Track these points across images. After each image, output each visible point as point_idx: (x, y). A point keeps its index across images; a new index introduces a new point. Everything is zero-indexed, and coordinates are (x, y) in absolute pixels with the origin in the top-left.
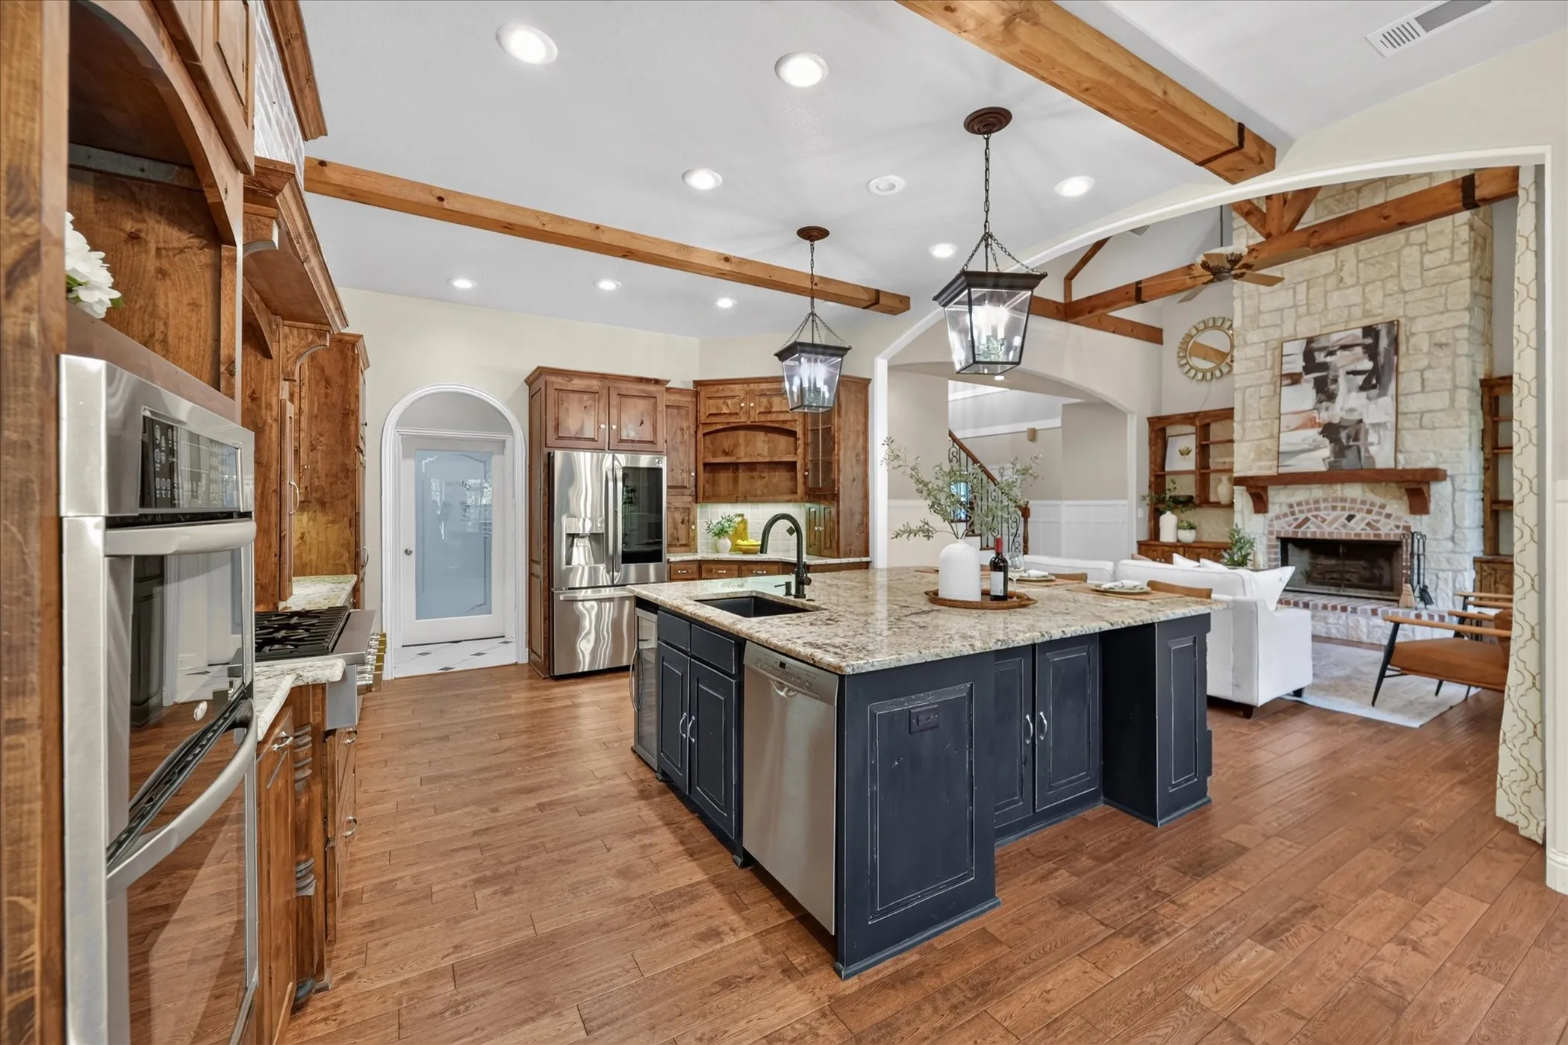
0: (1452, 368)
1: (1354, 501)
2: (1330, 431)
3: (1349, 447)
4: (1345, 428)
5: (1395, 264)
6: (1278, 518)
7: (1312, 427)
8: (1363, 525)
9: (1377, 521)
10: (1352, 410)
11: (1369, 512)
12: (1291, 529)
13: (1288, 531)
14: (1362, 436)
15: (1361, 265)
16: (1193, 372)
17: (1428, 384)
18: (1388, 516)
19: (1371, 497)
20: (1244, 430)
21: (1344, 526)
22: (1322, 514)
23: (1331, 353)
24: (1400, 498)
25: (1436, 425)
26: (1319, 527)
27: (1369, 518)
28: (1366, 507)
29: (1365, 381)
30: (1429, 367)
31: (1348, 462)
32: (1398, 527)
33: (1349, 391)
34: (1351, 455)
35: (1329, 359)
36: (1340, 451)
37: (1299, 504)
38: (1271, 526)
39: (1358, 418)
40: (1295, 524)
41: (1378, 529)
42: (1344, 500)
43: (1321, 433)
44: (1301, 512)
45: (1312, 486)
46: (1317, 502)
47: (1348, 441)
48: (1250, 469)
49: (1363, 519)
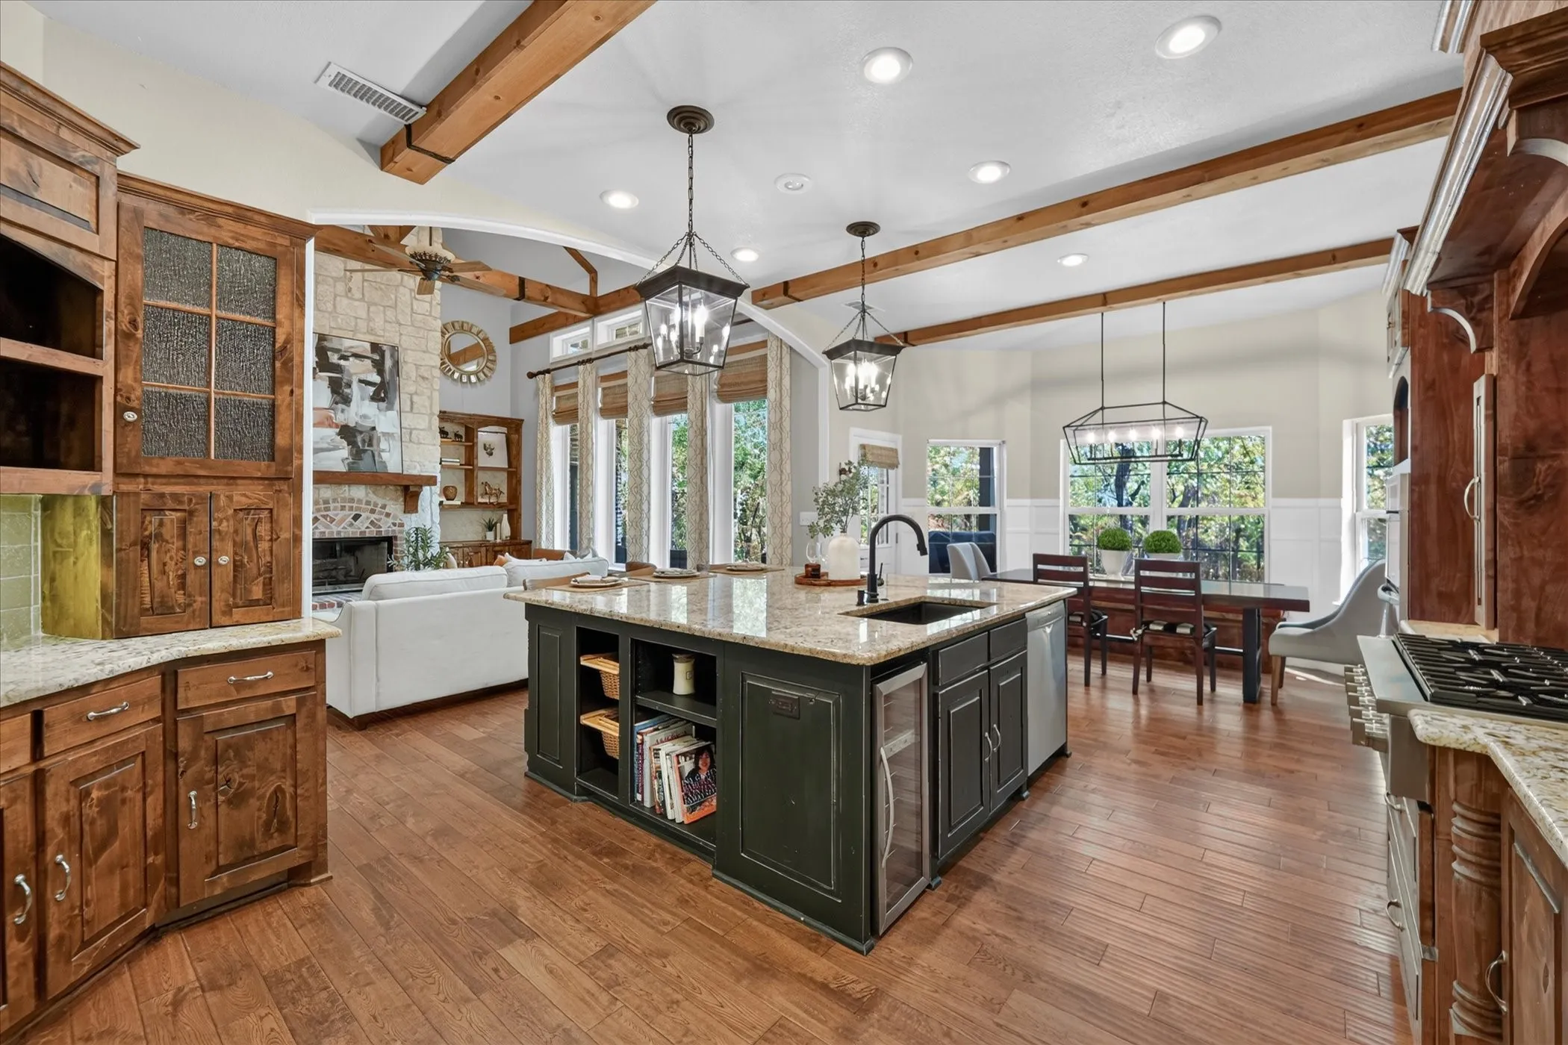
0: (430, 398)
1: (360, 501)
2: (347, 433)
3: (365, 451)
4: (361, 433)
5: (393, 296)
7: (330, 426)
8: (367, 524)
9: (379, 520)
10: (365, 417)
11: (373, 511)
14: (375, 442)
15: (366, 284)
17: (415, 406)
18: (388, 515)
19: (373, 498)
21: (351, 525)
22: (331, 513)
23: (344, 358)
24: (396, 500)
25: (420, 441)
26: (327, 527)
27: (373, 517)
28: (370, 508)
29: (375, 392)
30: (416, 393)
31: (365, 465)
32: (394, 524)
33: (363, 399)
34: (367, 457)
35: (342, 362)
36: (357, 454)
39: (372, 425)
41: (380, 527)
42: (352, 500)
43: (339, 434)
47: (364, 446)
49: (368, 518)
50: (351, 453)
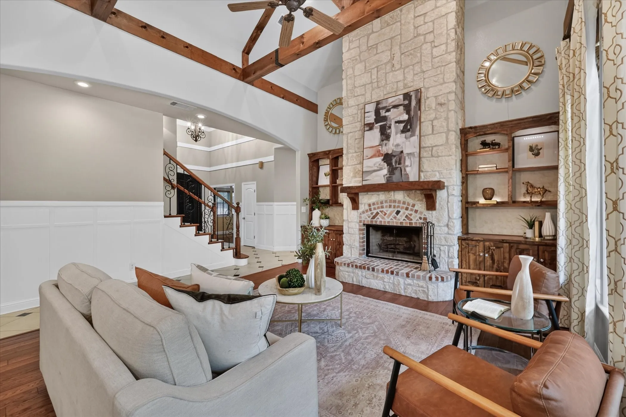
0: (447, 119)
1: (399, 202)
2: (387, 158)
3: (396, 168)
4: (395, 156)
5: (419, 55)
6: (363, 212)
7: (379, 156)
8: (404, 218)
9: (411, 215)
10: (398, 145)
11: (407, 209)
12: (369, 219)
13: (368, 221)
14: (402, 162)
16: (331, 129)
17: (435, 128)
18: (416, 211)
19: (408, 200)
20: (348, 159)
21: (395, 218)
22: (384, 210)
23: (388, 110)
24: (422, 200)
25: (440, 154)
26: (383, 218)
27: (407, 212)
28: (405, 206)
29: (404, 126)
30: (436, 118)
31: (396, 178)
32: (420, 218)
33: (396, 134)
34: (397, 172)
36: (392, 170)
37: (374, 204)
38: (360, 217)
39: (401, 150)
40: (372, 216)
41: (411, 220)
42: (395, 201)
43: (383, 160)
44: (375, 209)
45: (380, 193)
46: (382, 203)
47: (396, 165)
48: (351, 182)
49: (404, 213)
50: (389, 171)
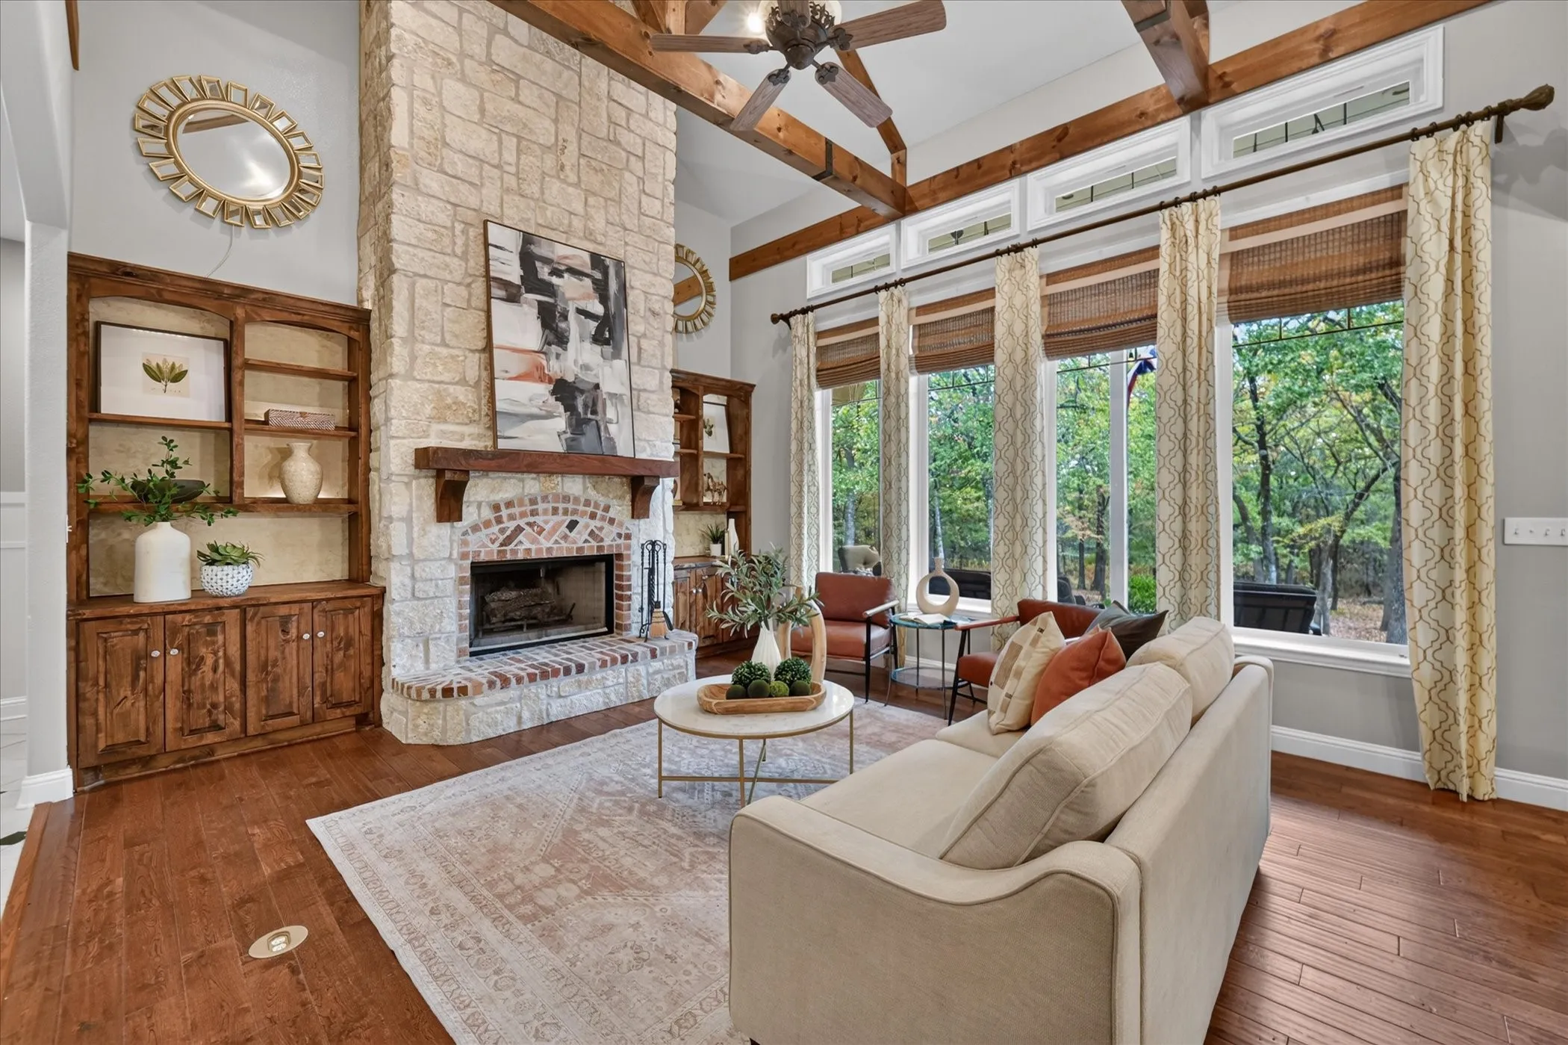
0: (661, 346)
1: (577, 500)
2: (564, 391)
3: (587, 421)
4: (582, 392)
5: (616, 185)
6: (475, 528)
7: (541, 379)
8: (586, 535)
9: (601, 529)
10: (586, 367)
11: (593, 516)
12: (495, 547)
13: (489, 552)
14: (600, 408)
15: (582, 161)
17: (644, 355)
18: (612, 521)
19: (592, 494)
21: (565, 537)
22: (539, 519)
23: (556, 272)
24: (621, 497)
25: (649, 408)
26: (534, 541)
27: (594, 524)
28: (590, 510)
29: (598, 328)
30: (646, 335)
31: (588, 442)
32: (619, 535)
33: (582, 340)
35: (555, 280)
36: (578, 425)
37: (509, 504)
38: (465, 543)
39: (596, 381)
40: (502, 538)
41: (602, 540)
42: (566, 499)
43: (553, 393)
44: (511, 517)
45: (525, 476)
46: (533, 501)
47: (585, 412)
48: (426, 435)
49: (586, 526)
50: (569, 424)
